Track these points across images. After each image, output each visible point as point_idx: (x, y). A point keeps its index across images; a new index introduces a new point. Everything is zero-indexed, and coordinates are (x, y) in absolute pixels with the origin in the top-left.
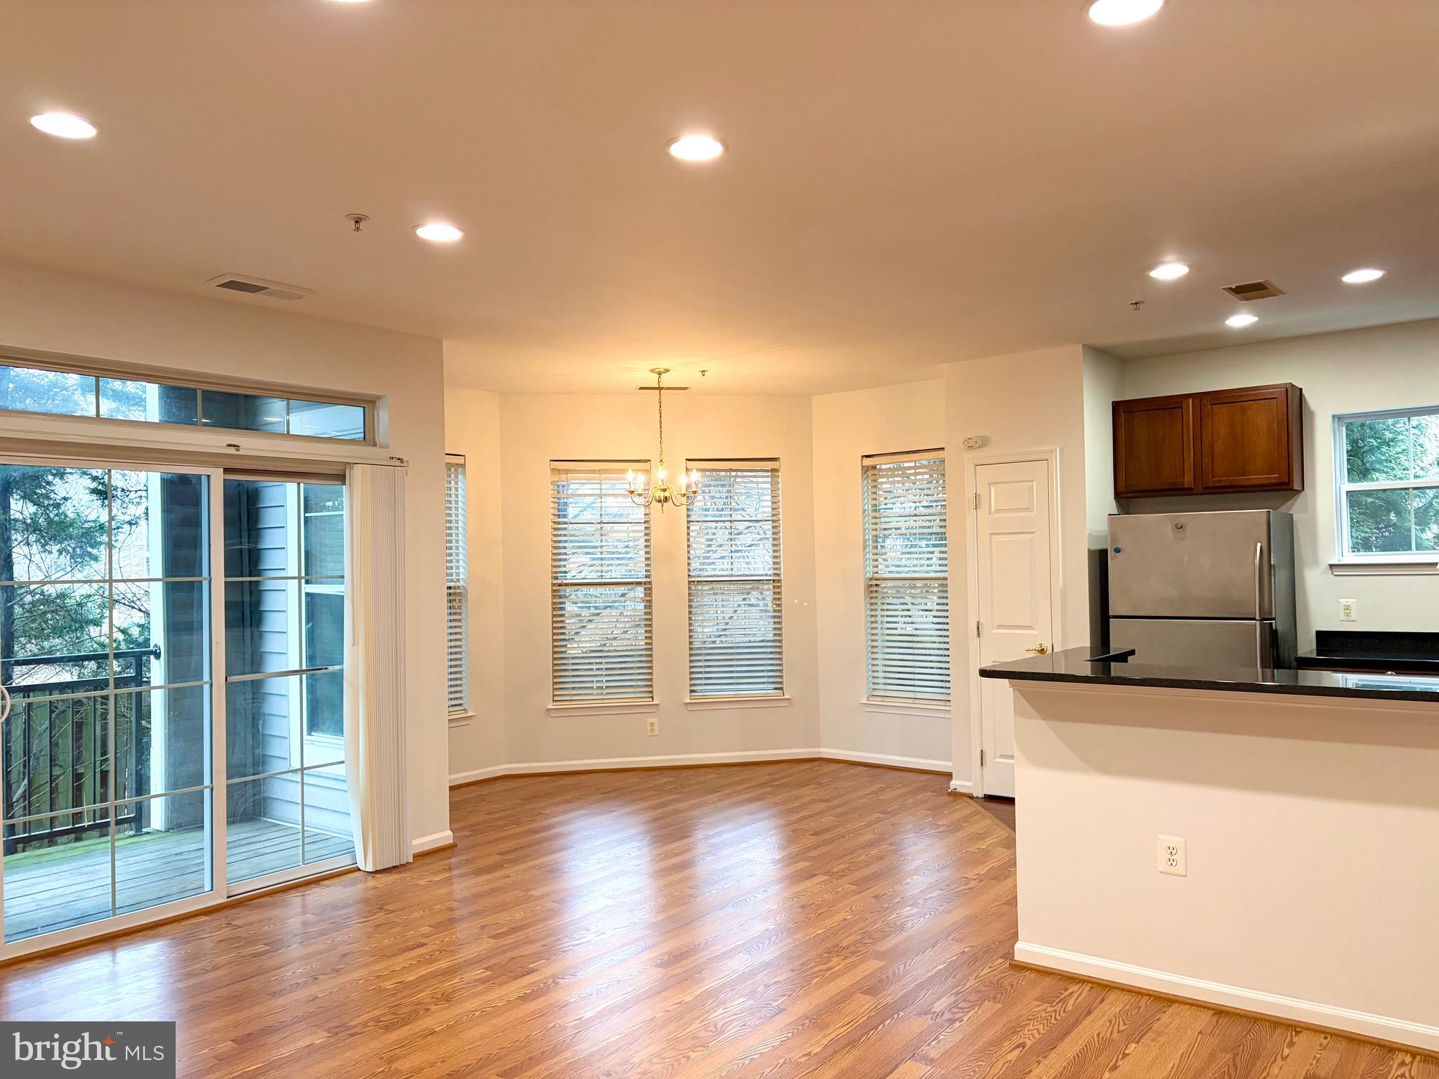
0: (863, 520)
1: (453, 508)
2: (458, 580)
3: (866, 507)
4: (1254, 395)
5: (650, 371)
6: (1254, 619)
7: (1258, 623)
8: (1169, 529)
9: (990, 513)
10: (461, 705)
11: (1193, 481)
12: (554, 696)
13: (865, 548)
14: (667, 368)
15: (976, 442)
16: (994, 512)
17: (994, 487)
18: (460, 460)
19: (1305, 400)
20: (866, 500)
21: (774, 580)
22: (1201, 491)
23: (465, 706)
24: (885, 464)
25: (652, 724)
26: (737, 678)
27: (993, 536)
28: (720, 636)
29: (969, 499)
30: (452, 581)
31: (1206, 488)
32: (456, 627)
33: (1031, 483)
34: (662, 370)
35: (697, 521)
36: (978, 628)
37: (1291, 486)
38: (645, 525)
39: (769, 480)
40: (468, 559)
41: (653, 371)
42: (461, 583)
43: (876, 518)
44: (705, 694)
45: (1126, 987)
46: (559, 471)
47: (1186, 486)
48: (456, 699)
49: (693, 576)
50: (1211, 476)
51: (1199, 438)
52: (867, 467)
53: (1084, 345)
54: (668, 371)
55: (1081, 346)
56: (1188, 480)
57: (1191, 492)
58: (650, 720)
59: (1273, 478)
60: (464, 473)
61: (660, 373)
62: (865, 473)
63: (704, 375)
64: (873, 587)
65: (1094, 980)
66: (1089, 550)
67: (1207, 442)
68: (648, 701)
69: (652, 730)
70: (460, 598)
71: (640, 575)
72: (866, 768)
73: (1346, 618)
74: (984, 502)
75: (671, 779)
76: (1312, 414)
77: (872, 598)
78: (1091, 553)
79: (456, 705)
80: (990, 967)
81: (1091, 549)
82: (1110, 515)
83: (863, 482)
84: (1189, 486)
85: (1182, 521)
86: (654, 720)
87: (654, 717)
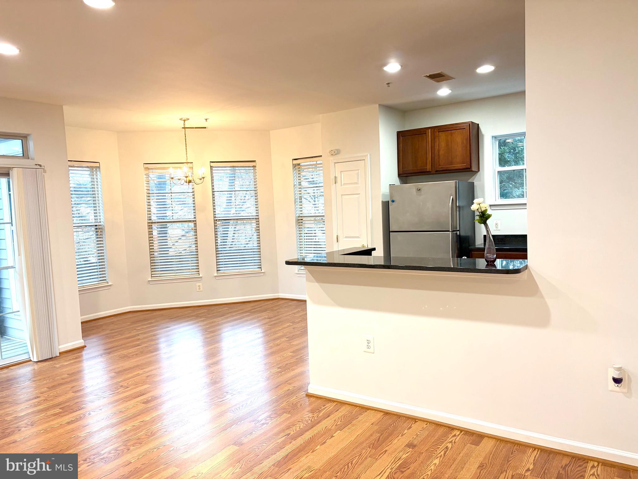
0: (294, 189)
1: (96, 188)
2: (100, 222)
3: (296, 183)
4: (456, 127)
5: (180, 119)
6: (449, 231)
7: (450, 233)
8: (414, 191)
9: (341, 186)
10: (105, 280)
11: (431, 167)
12: (152, 274)
13: (295, 202)
14: (188, 118)
15: (334, 152)
16: (343, 185)
17: (343, 173)
18: (97, 165)
19: (480, 130)
20: (296, 180)
21: (256, 218)
22: (434, 173)
23: (107, 281)
24: (303, 163)
25: (199, 286)
26: (240, 263)
27: (343, 196)
28: (247, 244)
29: (332, 179)
30: (97, 222)
31: (437, 171)
32: (101, 244)
33: (357, 171)
34: (186, 119)
35: (217, 191)
36: (337, 238)
37: (471, 169)
38: (192, 194)
39: (253, 171)
40: (104, 212)
41: (181, 119)
42: (102, 223)
43: (300, 188)
44: (225, 271)
45: (351, 403)
46: (148, 169)
47: (428, 170)
48: (103, 277)
49: (217, 217)
50: (438, 166)
51: (433, 148)
52: (296, 164)
53: (379, 105)
54: (188, 119)
55: (377, 105)
56: (429, 168)
57: (430, 173)
58: (198, 284)
59: (464, 166)
60: (100, 171)
61: (184, 121)
62: (294, 167)
63: (206, 121)
64: (300, 221)
65: (339, 401)
66: (382, 202)
67: (436, 150)
68: (197, 276)
69: (199, 289)
70: (101, 230)
71: (191, 217)
72: (297, 302)
73: (496, 229)
74: (339, 180)
75: (206, 311)
76: (483, 136)
77: (299, 225)
78: (383, 202)
79: (103, 280)
80: (296, 397)
81: (384, 201)
82: (390, 185)
83: (293, 172)
84: (429, 170)
85: (420, 187)
86: (200, 284)
87: (200, 283)
